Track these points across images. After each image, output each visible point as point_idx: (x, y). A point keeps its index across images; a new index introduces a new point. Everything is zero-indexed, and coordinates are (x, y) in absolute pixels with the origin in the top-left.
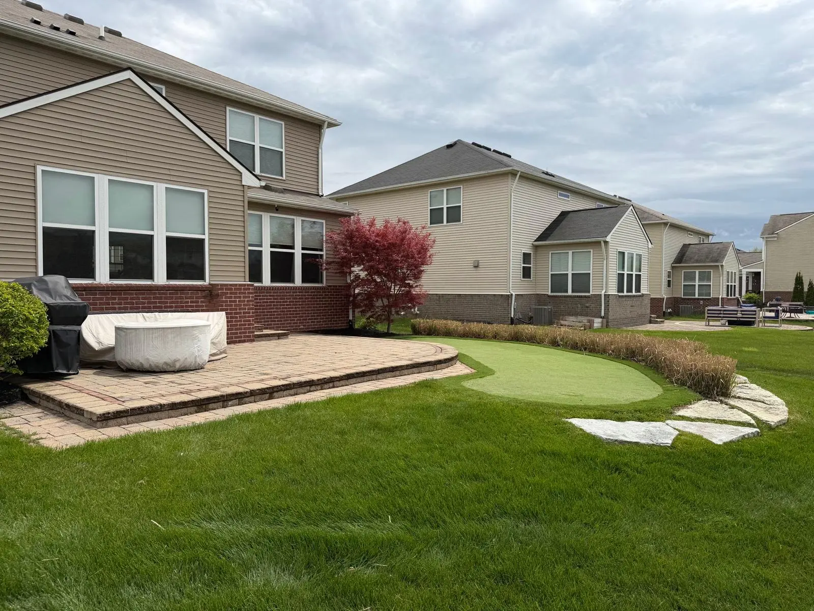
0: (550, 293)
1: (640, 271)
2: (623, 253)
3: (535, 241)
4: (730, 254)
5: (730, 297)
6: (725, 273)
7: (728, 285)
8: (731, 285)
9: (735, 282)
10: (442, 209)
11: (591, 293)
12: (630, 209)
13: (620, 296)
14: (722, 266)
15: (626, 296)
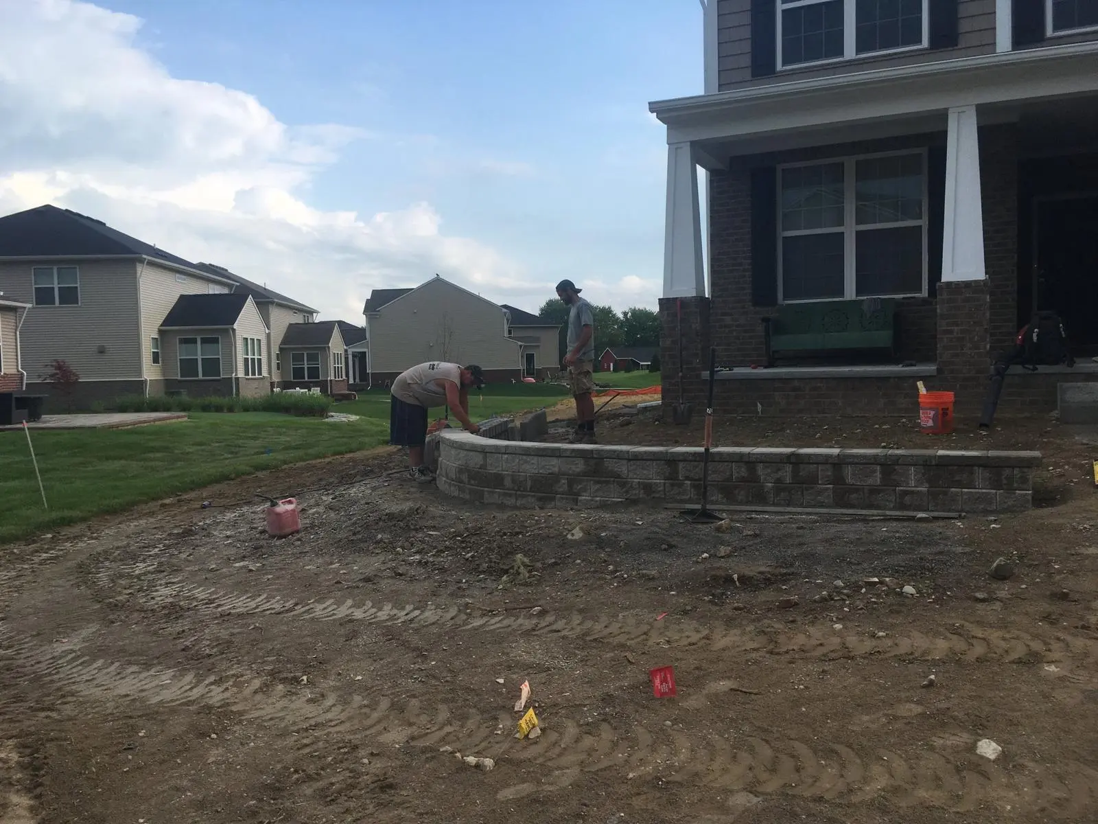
0: (179, 378)
1: (260, 356)
2: (247, 339)
3: (161, 325)
4: (336, 335)
5: (337, 379)
6: (331, 354)
7: (335, 367)
8: (338, 367)
9: (341, 364)
10: (53, 288)
11: (222, 377)
12: (249, 299)
13: (247, 379)
14: (329, 347)
15: (252, 379)
